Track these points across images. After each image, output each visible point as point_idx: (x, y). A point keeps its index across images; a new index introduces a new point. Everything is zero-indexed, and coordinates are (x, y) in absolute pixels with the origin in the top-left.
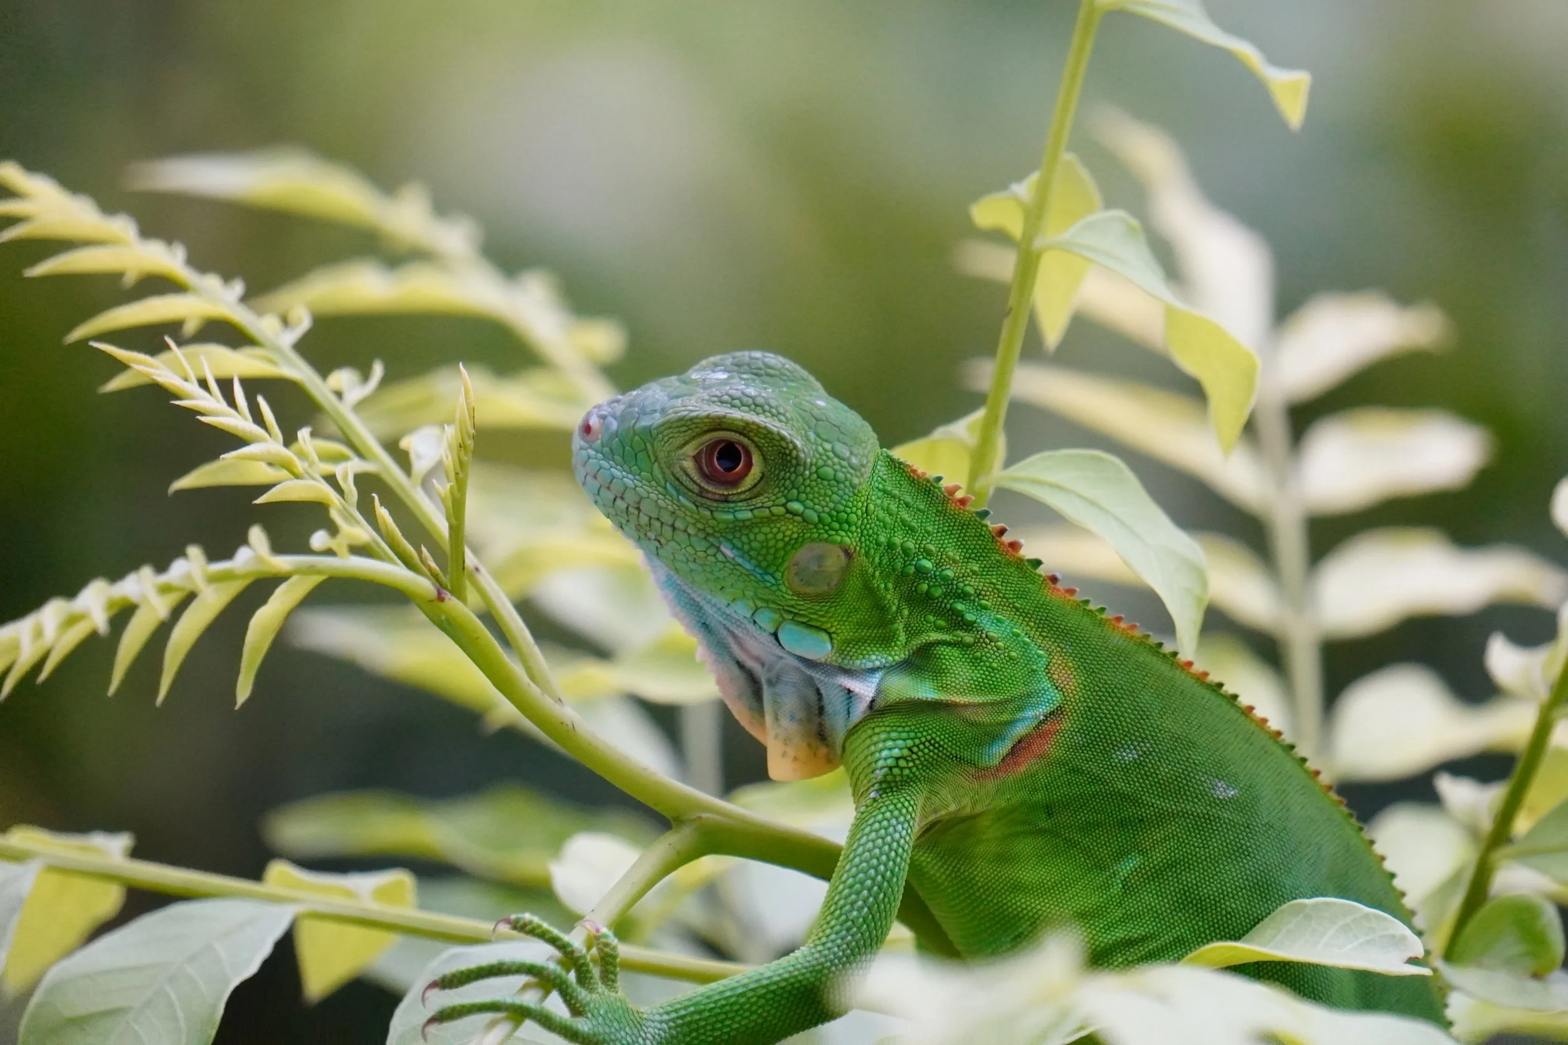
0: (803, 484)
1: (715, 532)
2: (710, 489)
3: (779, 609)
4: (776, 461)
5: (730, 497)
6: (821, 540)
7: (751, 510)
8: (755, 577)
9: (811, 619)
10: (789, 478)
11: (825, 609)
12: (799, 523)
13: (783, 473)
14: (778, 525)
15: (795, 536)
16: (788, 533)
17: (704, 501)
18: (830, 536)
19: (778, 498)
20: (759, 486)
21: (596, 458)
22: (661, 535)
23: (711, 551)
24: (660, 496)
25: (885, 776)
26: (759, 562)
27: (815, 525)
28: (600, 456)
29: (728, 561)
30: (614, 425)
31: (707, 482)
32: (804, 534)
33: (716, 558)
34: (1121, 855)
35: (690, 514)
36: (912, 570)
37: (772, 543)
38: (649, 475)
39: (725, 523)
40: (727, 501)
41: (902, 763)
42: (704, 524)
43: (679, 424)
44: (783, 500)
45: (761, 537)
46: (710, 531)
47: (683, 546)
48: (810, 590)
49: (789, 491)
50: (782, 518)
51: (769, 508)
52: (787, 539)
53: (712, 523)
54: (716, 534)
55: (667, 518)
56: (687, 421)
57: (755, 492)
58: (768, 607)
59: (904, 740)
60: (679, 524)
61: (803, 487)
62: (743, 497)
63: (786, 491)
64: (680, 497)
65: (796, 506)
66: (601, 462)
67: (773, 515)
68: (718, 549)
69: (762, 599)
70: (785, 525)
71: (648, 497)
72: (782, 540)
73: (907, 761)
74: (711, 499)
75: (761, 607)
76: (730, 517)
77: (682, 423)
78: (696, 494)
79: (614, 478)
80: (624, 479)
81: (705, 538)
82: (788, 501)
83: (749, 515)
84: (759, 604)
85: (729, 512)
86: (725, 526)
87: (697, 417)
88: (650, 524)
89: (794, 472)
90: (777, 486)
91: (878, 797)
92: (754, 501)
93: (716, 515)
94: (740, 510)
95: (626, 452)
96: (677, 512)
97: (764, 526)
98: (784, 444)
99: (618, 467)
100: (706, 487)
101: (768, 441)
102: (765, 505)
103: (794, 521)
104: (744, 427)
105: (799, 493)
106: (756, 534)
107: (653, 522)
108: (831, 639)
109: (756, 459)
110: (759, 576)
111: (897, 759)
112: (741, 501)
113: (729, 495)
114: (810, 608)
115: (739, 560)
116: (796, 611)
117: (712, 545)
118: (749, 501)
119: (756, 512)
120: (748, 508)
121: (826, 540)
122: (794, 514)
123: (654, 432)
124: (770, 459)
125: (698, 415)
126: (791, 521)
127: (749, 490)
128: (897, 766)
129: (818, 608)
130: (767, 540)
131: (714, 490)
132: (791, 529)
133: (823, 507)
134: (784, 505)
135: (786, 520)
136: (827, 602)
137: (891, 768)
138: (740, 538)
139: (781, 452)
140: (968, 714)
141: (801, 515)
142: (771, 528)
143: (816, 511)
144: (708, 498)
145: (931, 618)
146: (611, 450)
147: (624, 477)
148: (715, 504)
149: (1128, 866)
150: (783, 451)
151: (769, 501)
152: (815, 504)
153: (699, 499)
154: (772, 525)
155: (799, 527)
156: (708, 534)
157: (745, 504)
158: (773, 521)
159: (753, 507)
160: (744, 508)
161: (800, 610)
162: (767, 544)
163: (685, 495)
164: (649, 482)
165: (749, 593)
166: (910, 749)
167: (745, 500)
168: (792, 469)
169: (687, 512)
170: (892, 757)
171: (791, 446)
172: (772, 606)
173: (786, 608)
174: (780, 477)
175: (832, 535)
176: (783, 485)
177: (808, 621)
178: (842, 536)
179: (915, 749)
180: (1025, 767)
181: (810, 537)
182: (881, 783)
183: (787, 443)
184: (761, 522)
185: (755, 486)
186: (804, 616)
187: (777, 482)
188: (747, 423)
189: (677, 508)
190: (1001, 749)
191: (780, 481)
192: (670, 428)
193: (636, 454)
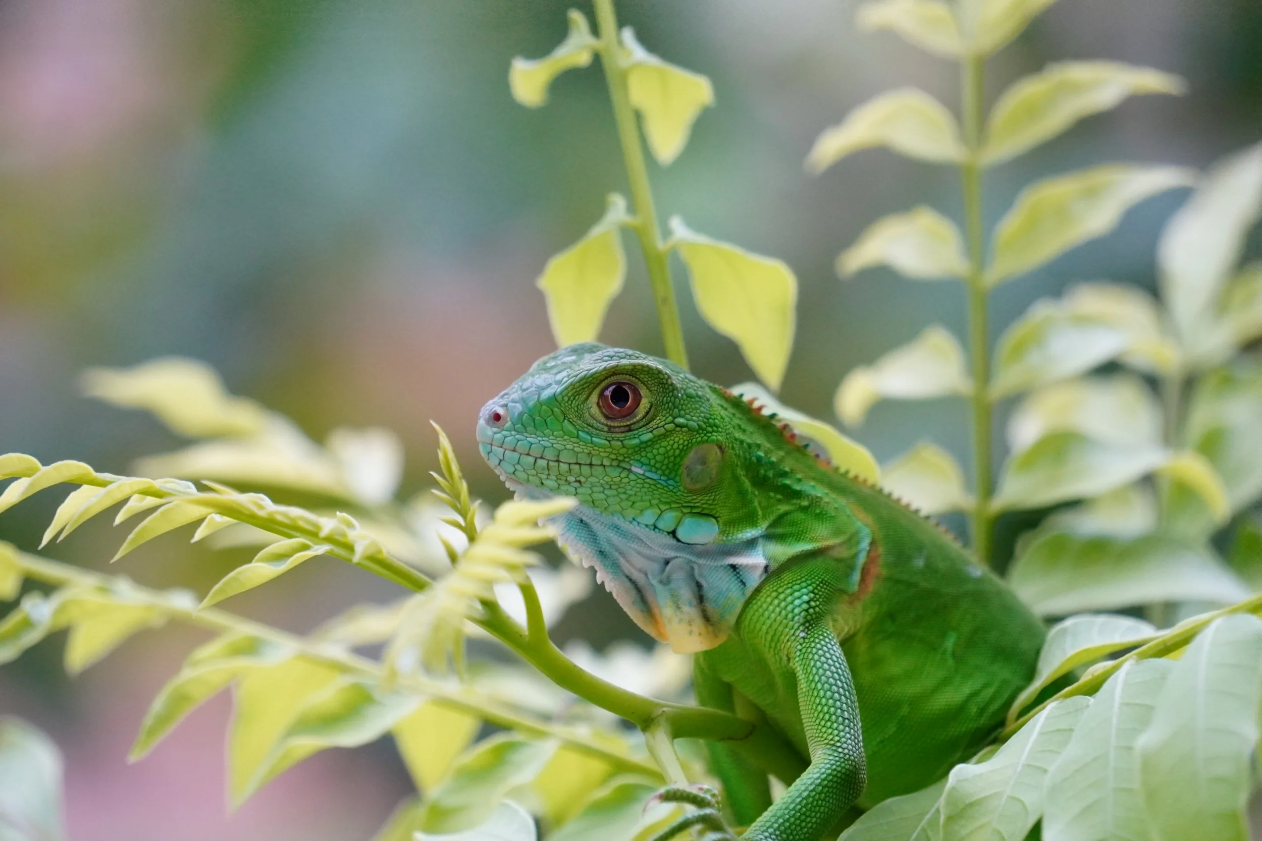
0: (679, 404)
1: (625, 457)
2: (616, 424)
3: (679, 507)
4: (658, 390)
5: (633, 426)
6: (703, 442)
7: (651, 432)
8: (661, 484)
9: (703, 509)
10: (670, 401)
11: (712, 497)
12: (686, 432)
13: (665, 398)
14: (672, 438)
15: (686, 443)
16: (681, 441)
17: (613, 435)
18: (709, 437)
19: (667, 418)
20: (651, 413)
21: (512, 435)
22: (581, 475)
23: (623, 475)
24: (575, 445)
25: (805, 617)
26: (663, 471)
27: (697, 432)
28: (513, 433)
29: (639, 478)
30: (519, 407)
31: (612, 421)
32: (692, 440)
33: (629, 479)
34: (943, 635)
35: (603, 450)
36: (754, 459)
37: (671, 453)
38: (561, 432)
39: (632, 448)
40: (630, 430)
41: (813, 604)
42: (616, 454)
43: (582, 383)
44: (670, 418)
45: (662, 450)
46: (621, 458)
47: (601, 478)
48: (698, 486)
49: (673, 411)
50: (673, 432)
51: (663, 426)
52: (681, 447)
53: (623, 451)
54: (627, 460)
55: (584, 459)
56: (588, 378)
57: (649, 417)
58: (671, 508)
59: (806, 587)
60: (595, 461)
61: (680, 406)
62: (641, 424)
63: (671, 412)
64: (594, 439)
65: (681, 420)
66: (517, 436)
67: (667, 431)
68: (630, 471)
69: (666, 503)
70: (677, 437)
71: (566, 449)
72: (678, 448)
73: (815, 601)
74: (619, 433)
75: (665, 511)
76: (636, 441)
77: (584, 381)
78: (607, 432)
79: (532, 444)
80: (541, 442)
81: (618, 466)
82: (674, 418)
83: (650, 436)
84: (663, 507)
85: (635, 438)
86: (632, 450)
87: (596, 373)
88: (570, 470)
89: (672, 396)
90: (664, 409)
91: (806, 635)
92: (651, 425)
93: (626, 442)
94: (643, 434)
95: (536, 422)
96: (592, 452)
97: (662, 442)
98: (662, 377)
99: (532, 436)
100: (612, 424)
101: (650, 376)
102: (660, 425)
103: (683, 432)
104: (633, 369)
105: (679, 411)
106: (658, 449)
107: (572, 467)
108: (718, 522)
109: (643, 391)
110: (664, 483)
111: (808, 602)
112: (640, 428)
113: (631, 424)
114: (702, 500)
115: (647, 474)
116: (692, 505)
117: (624, 469)
118: (648, 426)
119: (655, 432)
120: (648, 431)
121: (707, 441)
122: (681, 426)
123: (559, 398)
124: (654, 390)
125: (597, 371)
126: (681, 432)
127: (644, 417)
128: (811, 607)
129: (707, 498)
130: (667, 452)
131: (619, 425)
132: (680, 439)
133: (698, 417)
134: (672, 422)
135: (677, 433)
136: (712, 493)
137: (806, 610)
138: (646, 456)
139: (660, 383)
140: (835, 553)
141: (686, 426)
142: (668, 442)
143: (694, 421)
144: (616, 433)
145: (772, 494)
146: (522, 425)
147: (540, 441)
148: (623, 435)
149: (950, 643)
150: (661, 382)
151: (661, 422)
152: (692, 417)
153: (610, 435)
154: (668, 439)
155: (687, 435)
156: (620, 461)
157: (644, 428)
158: (667, 436)
159: (651, 429)
160: (645, 432)
161: (695, 503)
162: (668, 455)
163: (597, 436)
164: (562, 437)
165: (655, 502)
166: (812, 592)
167: (644, 426)
168: (671, 394)
169: (600, 450)
170: (804, 602)
171: (666, 376)
172: (673, 505)
173: (684, 505)
174: (664, 403)
175: (710, 436)
176: (668, 408)
177: (702, 511)
178: (716, 436)
179: (816, 591)
180: (873, 586)
181: (696, 442)
182: (803, 624)
183: (663, 375)
184: (659, 439)
185: (647, 413)
186: (698, 507)
187: (663, 406)
188: (634, 366)
189: (591, 449)
190: (856, 577)
191: (665, 405)
192: (574, 388)
193: (545, 420)
